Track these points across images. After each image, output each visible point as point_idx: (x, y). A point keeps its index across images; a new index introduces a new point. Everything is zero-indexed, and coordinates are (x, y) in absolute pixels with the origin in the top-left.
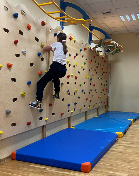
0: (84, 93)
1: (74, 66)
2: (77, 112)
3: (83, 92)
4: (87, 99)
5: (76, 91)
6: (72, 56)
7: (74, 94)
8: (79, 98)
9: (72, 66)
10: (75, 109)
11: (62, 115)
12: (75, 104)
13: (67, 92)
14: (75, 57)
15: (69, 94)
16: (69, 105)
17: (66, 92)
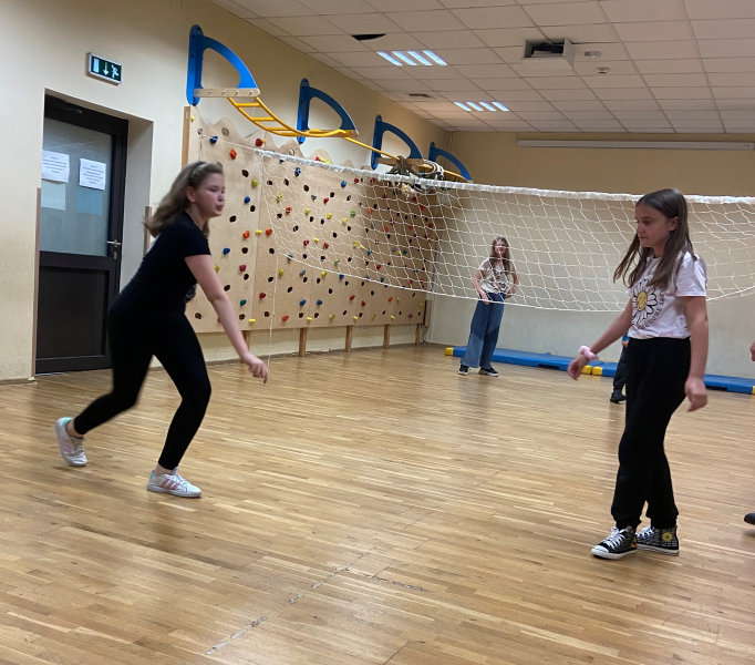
0: (347, 283)
1: (322, 222)
2: (322, 322)
3: (344, 280)
4: (352, 298)
5: (323, 277)
6: (320, 200)
7: (318, 281)
8: (330, 291)
9: (317, 221)
10: (316, 315)
11: (285, 319)
12: (319, 303)
13: (302, 275)
14: (326, 201)
15: (305, 280)
16: (302, 303)
17: (298, 276)
